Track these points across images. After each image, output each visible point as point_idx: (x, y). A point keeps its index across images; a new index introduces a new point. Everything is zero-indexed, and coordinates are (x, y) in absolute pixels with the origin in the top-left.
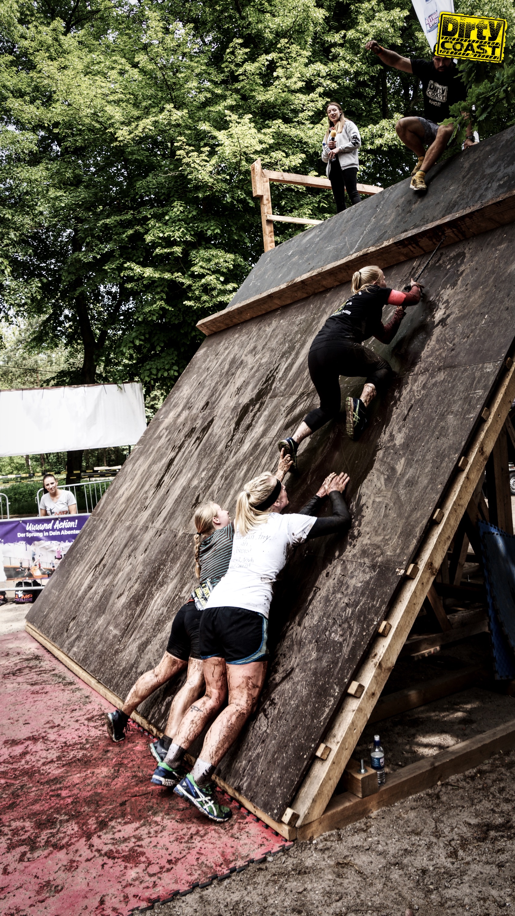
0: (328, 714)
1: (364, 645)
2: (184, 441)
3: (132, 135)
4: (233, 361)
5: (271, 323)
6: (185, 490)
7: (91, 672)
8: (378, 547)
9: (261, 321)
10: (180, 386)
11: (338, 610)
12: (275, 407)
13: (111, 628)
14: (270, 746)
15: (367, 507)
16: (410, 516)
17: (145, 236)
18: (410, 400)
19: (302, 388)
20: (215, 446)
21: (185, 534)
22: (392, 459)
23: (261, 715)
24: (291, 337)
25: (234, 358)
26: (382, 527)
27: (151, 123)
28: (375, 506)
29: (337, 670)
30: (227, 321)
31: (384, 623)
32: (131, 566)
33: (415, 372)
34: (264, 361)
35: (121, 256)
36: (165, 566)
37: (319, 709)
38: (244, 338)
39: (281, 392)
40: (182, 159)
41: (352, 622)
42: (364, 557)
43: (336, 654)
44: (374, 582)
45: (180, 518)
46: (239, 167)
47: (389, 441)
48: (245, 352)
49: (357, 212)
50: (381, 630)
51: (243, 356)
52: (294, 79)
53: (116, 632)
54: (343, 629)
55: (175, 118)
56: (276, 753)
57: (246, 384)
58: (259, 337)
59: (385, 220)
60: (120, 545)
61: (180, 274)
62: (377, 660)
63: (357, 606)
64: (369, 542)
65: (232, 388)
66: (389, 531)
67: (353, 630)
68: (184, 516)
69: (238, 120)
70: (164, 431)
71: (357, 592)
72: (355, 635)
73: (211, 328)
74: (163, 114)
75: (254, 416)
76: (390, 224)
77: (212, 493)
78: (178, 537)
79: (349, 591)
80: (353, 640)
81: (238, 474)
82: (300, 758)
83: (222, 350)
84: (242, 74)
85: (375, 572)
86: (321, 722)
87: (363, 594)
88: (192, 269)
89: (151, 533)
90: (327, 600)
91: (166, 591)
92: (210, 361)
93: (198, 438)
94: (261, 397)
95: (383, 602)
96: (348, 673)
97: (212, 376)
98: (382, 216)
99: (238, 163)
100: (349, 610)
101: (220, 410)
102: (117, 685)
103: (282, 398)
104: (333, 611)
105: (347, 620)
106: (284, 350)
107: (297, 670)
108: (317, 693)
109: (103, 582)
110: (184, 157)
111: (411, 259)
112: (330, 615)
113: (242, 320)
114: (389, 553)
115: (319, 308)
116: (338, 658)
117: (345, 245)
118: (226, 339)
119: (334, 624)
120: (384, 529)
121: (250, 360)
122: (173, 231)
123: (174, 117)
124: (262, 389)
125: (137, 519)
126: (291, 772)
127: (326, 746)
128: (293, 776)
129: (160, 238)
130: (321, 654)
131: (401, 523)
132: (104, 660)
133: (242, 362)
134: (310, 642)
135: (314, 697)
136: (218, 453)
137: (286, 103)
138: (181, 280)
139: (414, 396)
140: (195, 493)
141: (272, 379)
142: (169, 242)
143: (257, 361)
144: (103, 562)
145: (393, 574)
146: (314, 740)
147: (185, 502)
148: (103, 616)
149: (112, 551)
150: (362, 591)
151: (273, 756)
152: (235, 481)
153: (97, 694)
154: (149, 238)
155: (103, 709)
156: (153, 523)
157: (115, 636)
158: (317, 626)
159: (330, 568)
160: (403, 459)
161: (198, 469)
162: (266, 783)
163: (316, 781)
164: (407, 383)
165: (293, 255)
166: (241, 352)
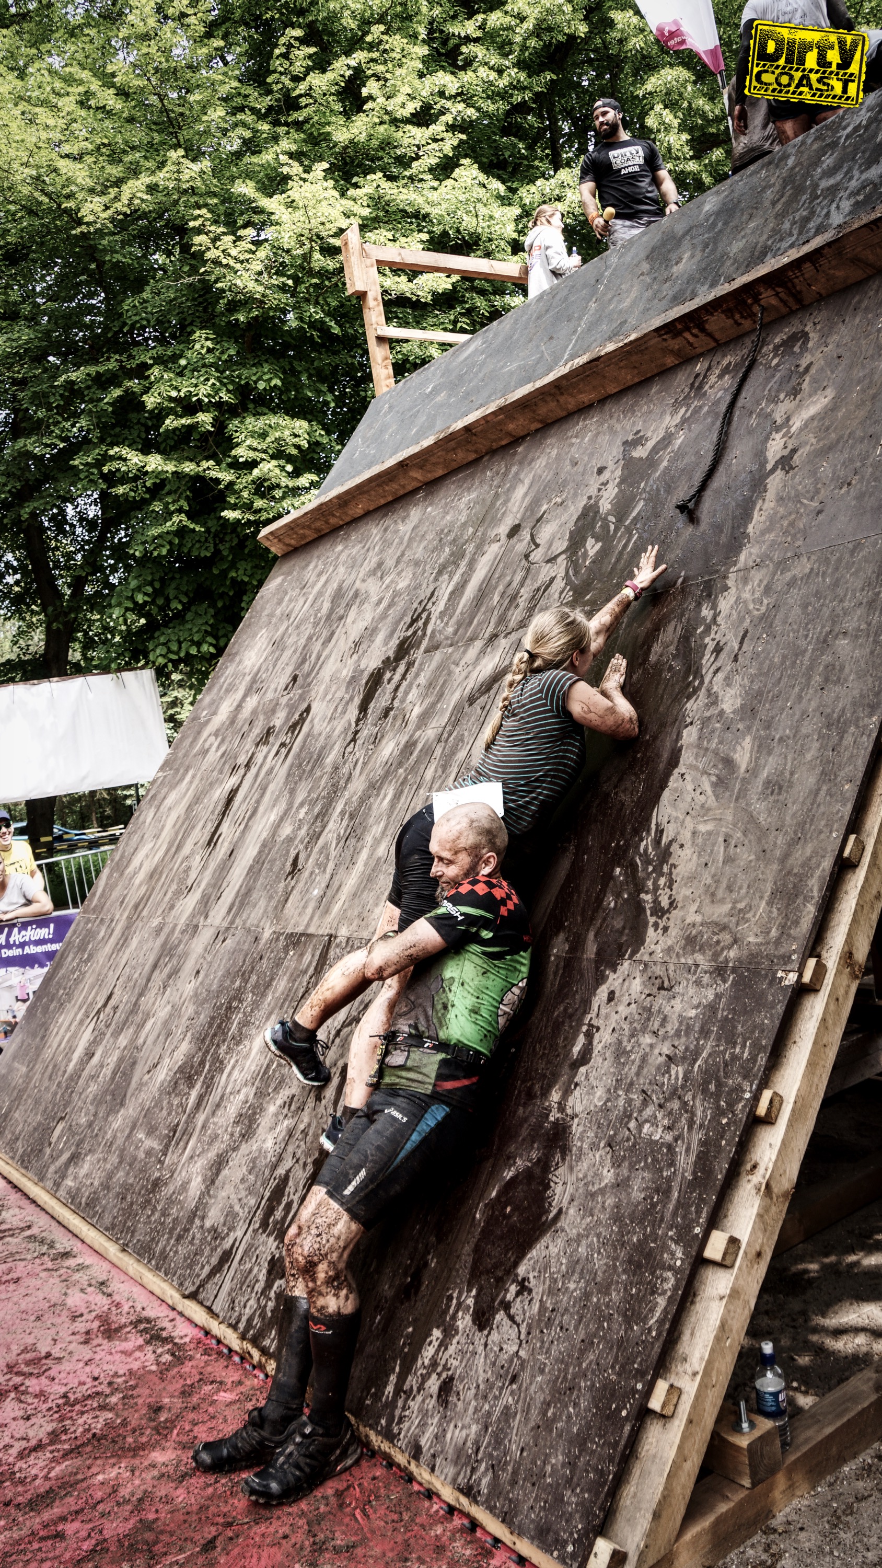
0: (665, 1311)
1: (728, 1147)
2: (253, 754)
3: (110, 212)
4: (338, 595)
5: (408, 515)
6: (266, 846)
7: (107, 1229)
8: (724, 928)
9: (386, 515)
10: (236, 654)
11: (650, 1071)
12: (438, 668)
13: (141, 1135)
14: (533, 1388)
15: (682, 846)
16: (786, 856)
17: (145, 398)
18: (741, 620)
19: (492, 625)
20: (320, 758)
21: (277, 936)
22: (721, 742)
23: (500, 1316)
24: (453, 535)
25: (340, 588)
26: (724, 885)
27: (143, 188)
28: (700, 841)
29: (671, 1207)
30: (318, 524)
31: (767, 1095)
32: (169, 1007)
33: (741, 564)
34: (402, 585)
35: (102, 440)
36: (240, 1001)
37: (639, 1299)
38: (354, 551)
39: (447, 638)
40: (204, 252)
41: (688, 1097)
42: (693, 952)
43: (661, 1170)
44: (729, 1004)
45: (262, 903)
46: (309, 263)
47: (708, 706)
48: (361, 575)
49: (558, 297)
50: (762, 1110)
51: (358, 582)
52: (400, 98)
53: (153, 1144)
54: (670, 1113)
55: (187, 177)
56: (549, 1405)
57: (370, 632)
58: (386, 544)
59: (619, 302)
60: (144, 965)
61: (211, 462)
62: (759, 1178)
63: (695, 1061)
64: (698, 919)
65: (342, 643)
66: (743, 891)
67: (693, 1114)
68: (271, 897)
69: (305, 176)
70: (212, 738)
71: (689, 1029)
72: (701, 1126)
73: (287, 541)
74: (165, 169)
75: (396, 689)
76: (631, 306)
77: (325, 847)
78: (263, 942)
79: (671, 1028)
80: (697, 1137)
81: (375, 807)
82: (612, 1418)
83: (313, 579)
84: (305, 95)
85: (725, 981)
86: (650, 1330)
87: (705, 1033)
88: (233, 453)
89: (206, 935)
90: (620, 1053)
91: (248, 1054)
92: (290, 601)
93: (283, 745)
94: (407, 652)
95: (756, 1047)
96: (698, 1212)
97: (297, 627)
98: (610, 296)
99: (307, 257)
100: (678, 1071)
101: (323, 687)
102: (164, 1256)
103: (450, 650)
104: (638, 1074)
105: (674, 1093)
106: (441, 561)
107: (572, 1211)
108: (630, 1261)
109: (115, 1042)
110: (208, 249)
111: (688, 360)
112: (631, 1084)
113: (348, 519)
114: (751, 939)
115: (505, 474)
116: (669, 1180)
117: (542, 357)
118: (319, 557)
119: (645, 1103)
120: (730, 889)
121: (373, 588)
122: (196, 386)
123: (185, 177)
124: (406, 639)
125: (173, 912)
126: (593, 1452)
127: (672, 1386)
128: (601, 1459)
129: (171, 399)
130: (625, 1172)
131: (771, 872)
132: (132, 1204)
133: (356, 595)
134: (594, 1147)
135: (624, 1271)
136: (329, 769)
137: (387, 144)
138: (213, 474)
139: (748, 612)
140: (288, 852)
141: (424, 616)
142: (190, 406)
143: (387, 587)
144: (112, 1002)
145: (771, 984)
146: (640, 1374)
147: (271, 870)
148: (122, 1111)
149: (129, 979)
150: (702, 1028)
151: (544, 1413)
152: (371, 820)
153: (123, 1277)
154: (152, 399)
155: (139, 1309)
156: (206, 917)
157: (149, 1153)
158: (605, 1110)
159: (614, 980)
160: (748, 739)
161: (290, 805)
162: (536, 1478)
163: (654, 1469)
164: (726, 588)
165: (436, 391)
166: (353, 577)
